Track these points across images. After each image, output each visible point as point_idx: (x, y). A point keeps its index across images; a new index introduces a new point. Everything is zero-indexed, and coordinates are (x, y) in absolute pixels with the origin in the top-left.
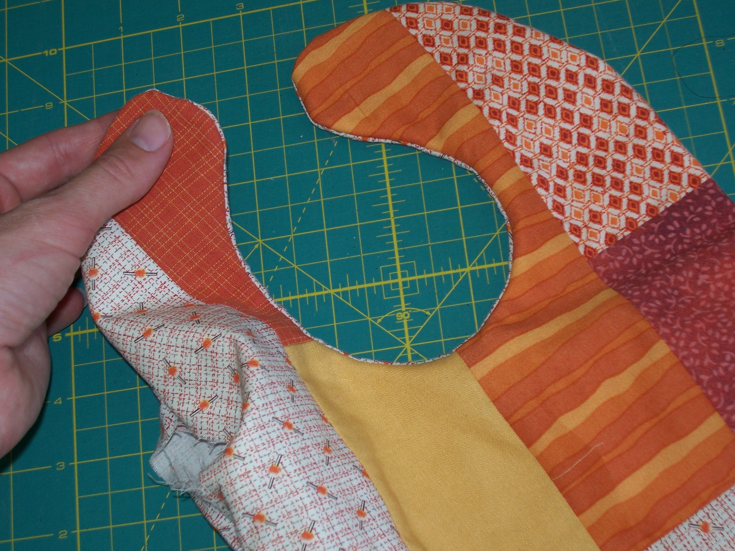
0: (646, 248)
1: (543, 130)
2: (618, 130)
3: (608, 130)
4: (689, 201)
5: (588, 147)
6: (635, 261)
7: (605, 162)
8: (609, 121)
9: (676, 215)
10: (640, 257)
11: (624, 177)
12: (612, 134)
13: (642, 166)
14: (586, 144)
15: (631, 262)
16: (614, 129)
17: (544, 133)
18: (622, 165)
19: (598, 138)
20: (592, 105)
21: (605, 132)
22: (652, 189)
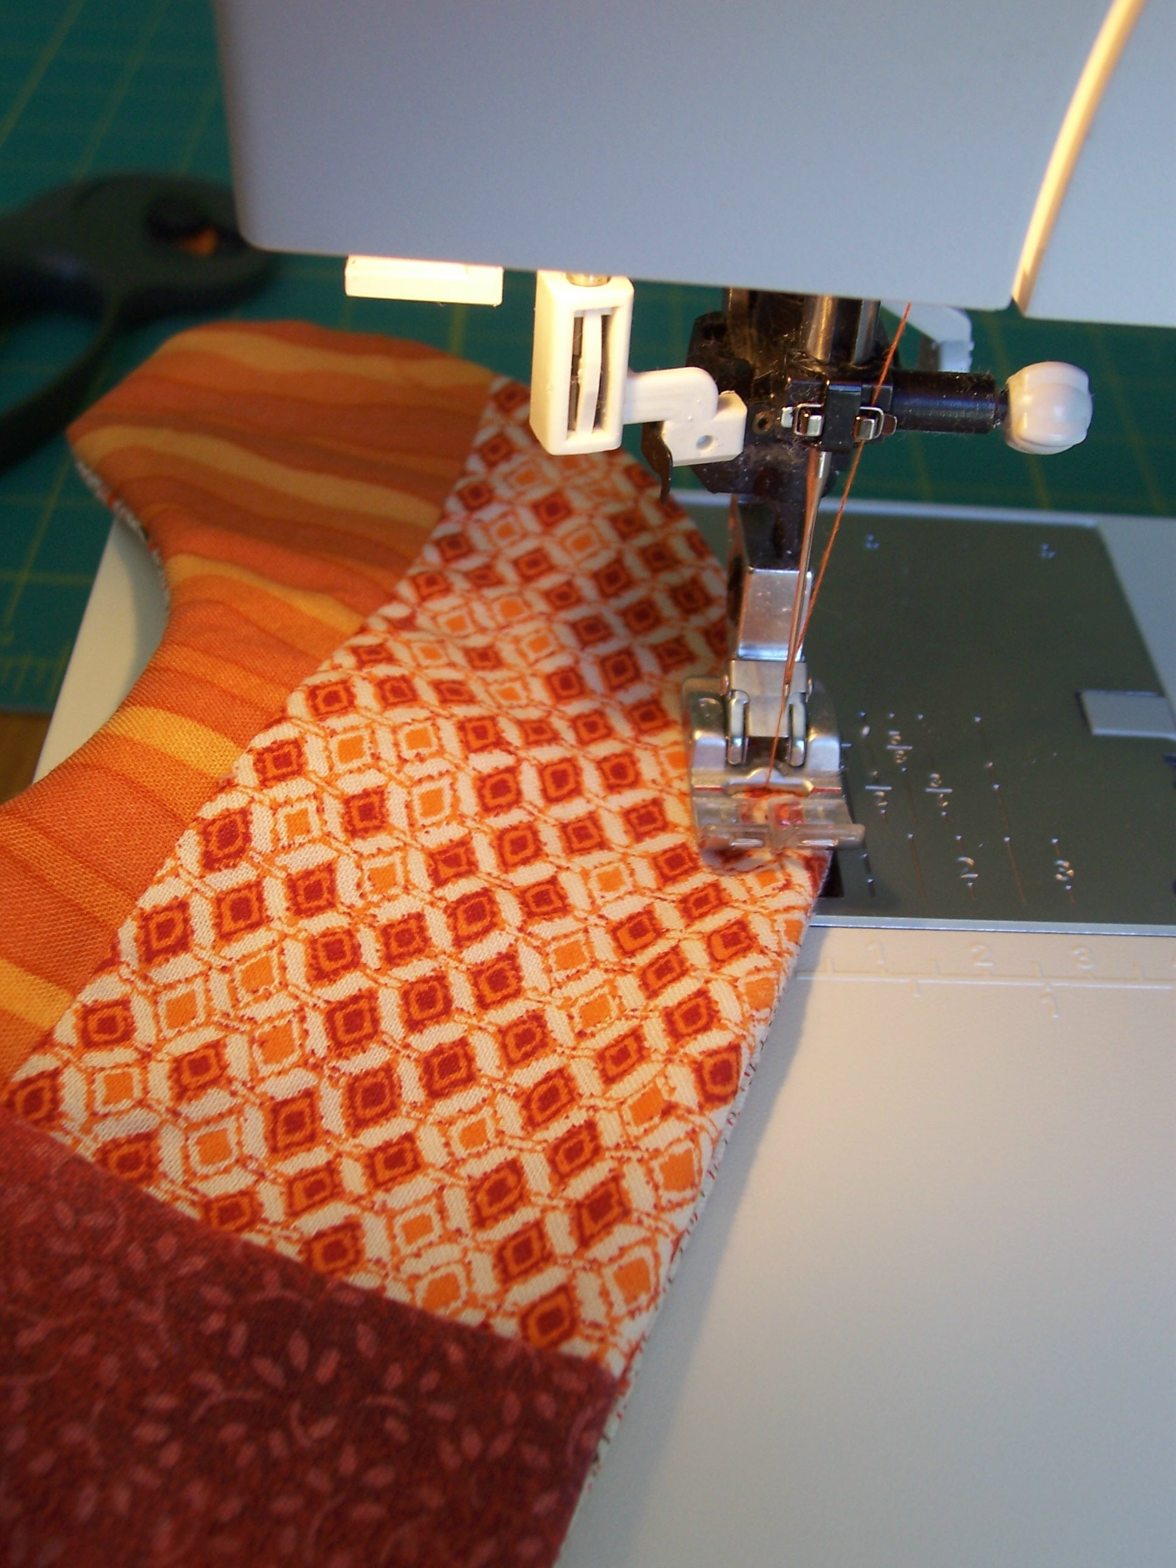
0: (160, 1295)
1: (427, 787)
2: (582, 1002)
3: (560, 975)
4: (455, 1354)
5: (459, 942)
6: (81, 1276)
7: (436, 1019)
8: (594, 964)
9: (366, 1340)
10: (109, 1290)
11: (414, 1106)
12: (557, 992)
13: (500, 1133)
14: (465, 929)
15: (68, 1264)
16: (574, 989)
17: (417, 791)
18: (462, 1074)
19: (510, 957)
20: (610, 896)
21: (549, 970)
22: (430, 1209)
